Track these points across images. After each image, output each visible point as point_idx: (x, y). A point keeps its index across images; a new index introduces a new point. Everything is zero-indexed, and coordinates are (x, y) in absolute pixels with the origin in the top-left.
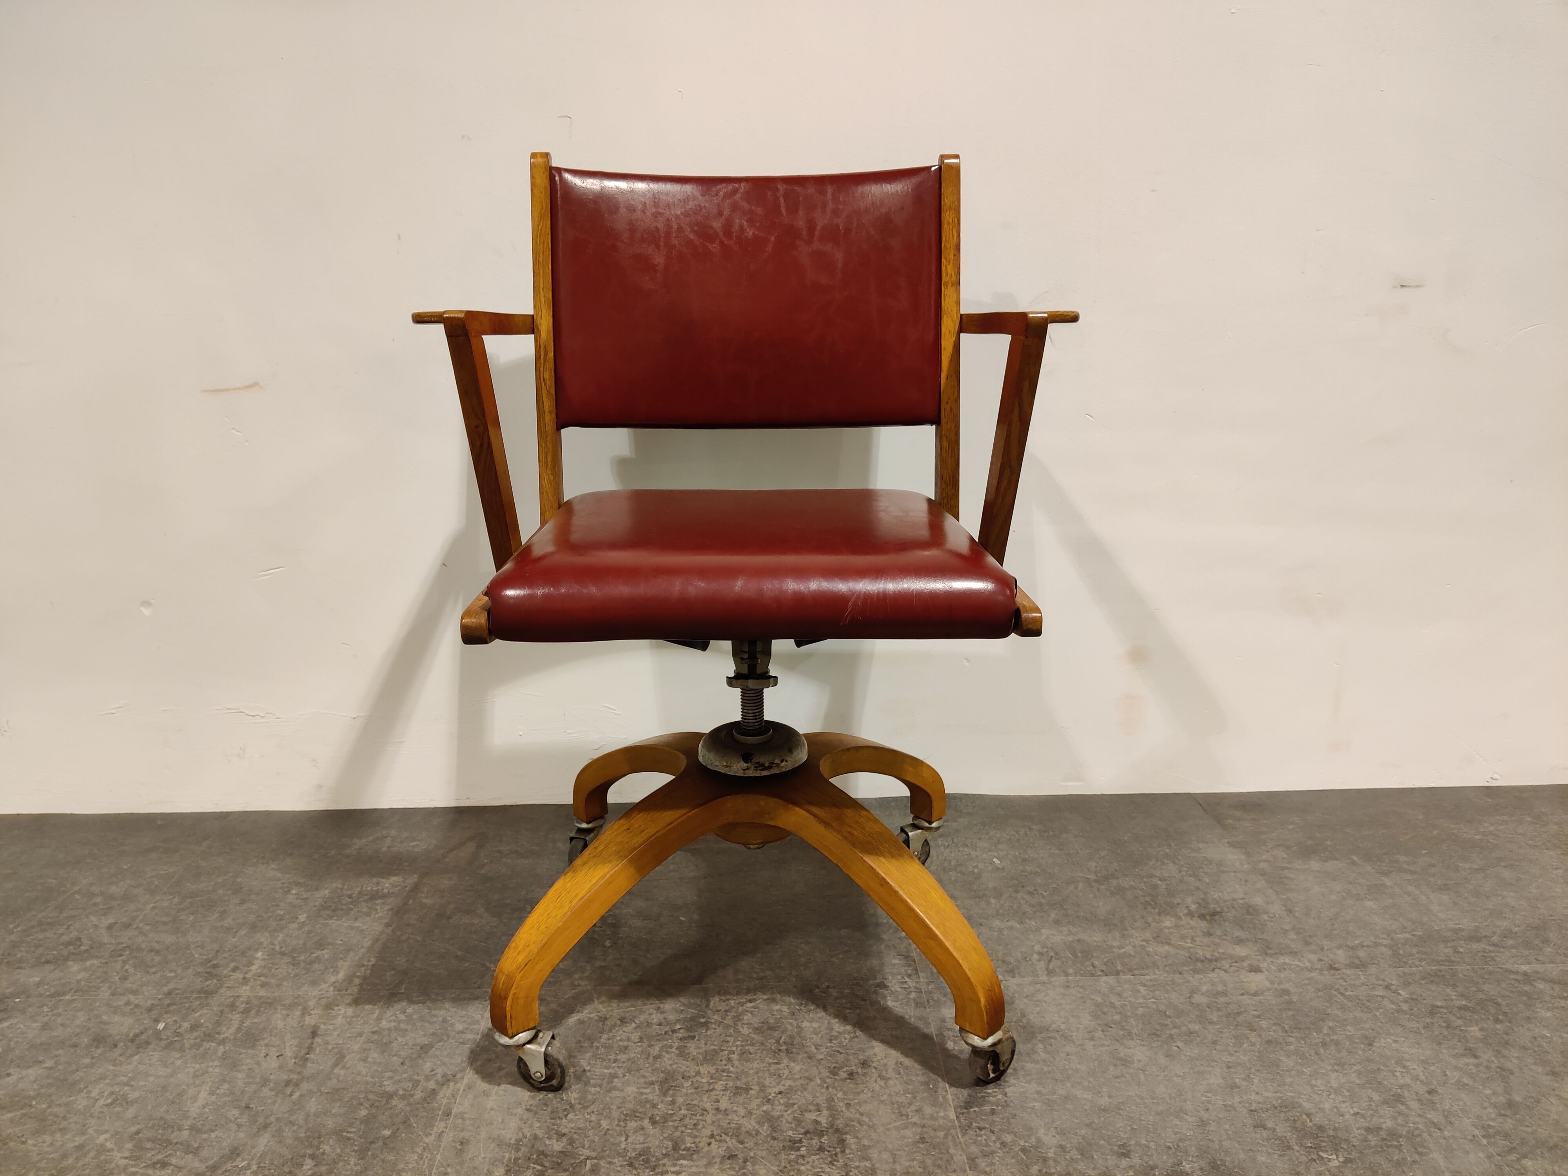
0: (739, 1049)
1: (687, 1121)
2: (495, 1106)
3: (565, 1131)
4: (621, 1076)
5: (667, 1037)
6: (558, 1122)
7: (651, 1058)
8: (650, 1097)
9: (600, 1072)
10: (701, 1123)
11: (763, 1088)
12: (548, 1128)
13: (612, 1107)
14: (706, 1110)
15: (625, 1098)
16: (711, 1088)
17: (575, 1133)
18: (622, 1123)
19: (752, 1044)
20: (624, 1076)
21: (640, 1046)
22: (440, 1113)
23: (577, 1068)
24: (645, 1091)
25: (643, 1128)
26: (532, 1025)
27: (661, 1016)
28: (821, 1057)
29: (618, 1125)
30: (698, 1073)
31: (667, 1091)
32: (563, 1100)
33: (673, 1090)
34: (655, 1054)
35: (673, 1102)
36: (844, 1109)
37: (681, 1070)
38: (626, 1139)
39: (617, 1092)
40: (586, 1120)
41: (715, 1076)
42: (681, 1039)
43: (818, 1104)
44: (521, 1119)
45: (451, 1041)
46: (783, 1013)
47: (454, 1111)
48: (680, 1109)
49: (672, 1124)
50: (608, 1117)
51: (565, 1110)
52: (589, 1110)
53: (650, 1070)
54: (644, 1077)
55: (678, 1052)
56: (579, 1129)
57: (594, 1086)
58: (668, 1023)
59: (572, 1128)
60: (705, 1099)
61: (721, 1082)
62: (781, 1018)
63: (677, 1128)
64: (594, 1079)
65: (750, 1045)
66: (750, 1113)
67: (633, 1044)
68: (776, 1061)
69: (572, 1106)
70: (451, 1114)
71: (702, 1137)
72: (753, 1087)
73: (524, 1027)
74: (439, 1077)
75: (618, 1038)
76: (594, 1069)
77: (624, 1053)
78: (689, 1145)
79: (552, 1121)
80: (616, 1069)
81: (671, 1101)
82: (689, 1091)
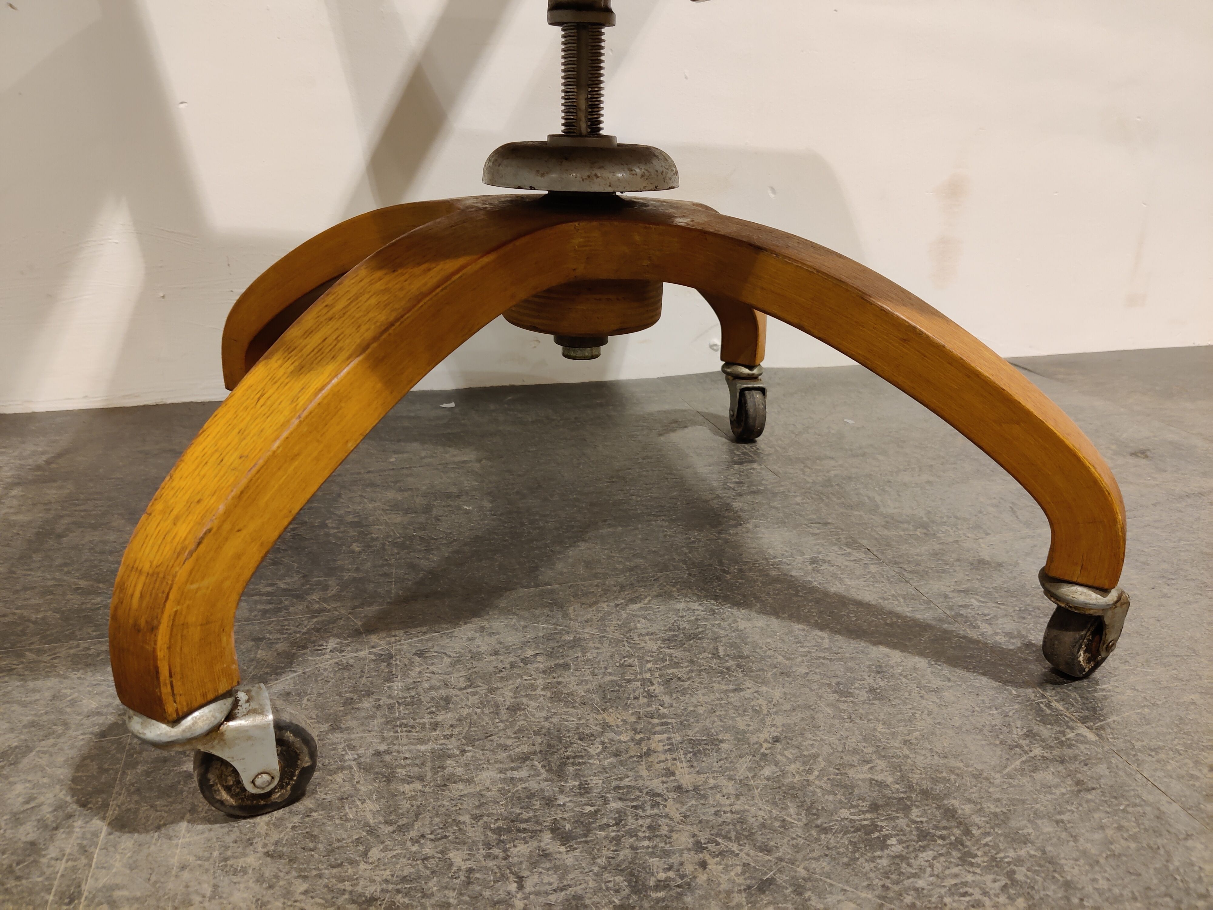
0: (657, 674)
1: (631, 822)
2: (191, 859)
3: (371, 890)
4: (457, 752)
5: (516, 671)
6: (350, 871)
7: (503, 712)
8: (533, 785)
9: (410, 751)
10: (662, 821)
11: (741, 737)
12: (331, 890)
13: (462, 818)
14: (659, 795)
15: (483, 796)
16: (645, 749)
17: (398, 891)
18: (496, 851)
19: (677, 665)
20: (463, 752)
21: (474, 694)
22: (51, 898)
23: (362, 751)
24: (516, 774)
25: (546, 855)
26: (223, 688)
27: (493, 640)
28: (803, 670)
29: (488, 856)
30: (606, 726)
31: (563, 765)
32: (348, 820)
33: (573, 764)
34: (508, 703)
35: (584, 789)
36: (906, 752)
37: (571, 725)
38: (521, 887)
39: (461, 786)
40: (413, 857)
41: (639, 727)
42: (544, 672)
43: (855, 751)
44: (261, 879)
45: (71, 732)
46: (697, 613)
47: (86, 888)
48: (606, 801)
49: (603, 834)
50: (459, 842)
51: (358, 841)
52: (413, 833)
53: (509, 732)
54: (505, 748)
55: (549, 694)
56: (404, 879)
57: (408, 780)
58: (508, 650)
59: (387, 881)
60: (644, 773)
61: (658, 737)
62: (697, 619)
63: (617, 840)
64: (404, 767)
65: (670, 666)
66: (745, 786)
67: (459, 693)
68: (731, 687)
69: (372, 831)
70: (80, 894)
71: (681, 852)
72: (720, 737)
73: (204, 695)
74: (46, 812)
75: (426, 685)
76: (396, 747)
77: (446, 708)
78: (662, 876)
79: (335, 871)
80: (443, 741)
81: (580, 786)
82: (606, 762)
